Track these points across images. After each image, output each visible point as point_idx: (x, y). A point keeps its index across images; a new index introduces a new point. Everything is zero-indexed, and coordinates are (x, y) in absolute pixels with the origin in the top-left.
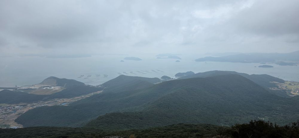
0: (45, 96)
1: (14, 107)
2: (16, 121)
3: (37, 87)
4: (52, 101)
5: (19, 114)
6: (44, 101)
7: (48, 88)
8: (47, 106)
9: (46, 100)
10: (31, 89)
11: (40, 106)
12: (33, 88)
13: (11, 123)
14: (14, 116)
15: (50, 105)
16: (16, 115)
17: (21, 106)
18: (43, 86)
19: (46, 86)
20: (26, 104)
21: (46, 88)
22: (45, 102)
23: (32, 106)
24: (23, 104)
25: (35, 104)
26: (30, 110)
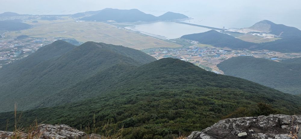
0: (253, 44)
1: (218, 51)
2: (218, 66)
3: (245, 31)
4: (260, 51)
5: (222, 59)
6: (250, 49)
7: (259, 34)
8: (253, 57)
9: (252, 50)
10: (239, 33)
11: (245, 55)
12: (241, 32)
13: (213, 67)
14: (217, 60)
15: (256, 56)
16: (219, 59)
17: (225, 50)
18: (252, 31)
19: (256, 31)
20: (230, 50)
21: (255, 34)
22: (251, 51)
23: (236, 53)
24: (228, 49)
25: (239, 52)
26: (233, 58)
